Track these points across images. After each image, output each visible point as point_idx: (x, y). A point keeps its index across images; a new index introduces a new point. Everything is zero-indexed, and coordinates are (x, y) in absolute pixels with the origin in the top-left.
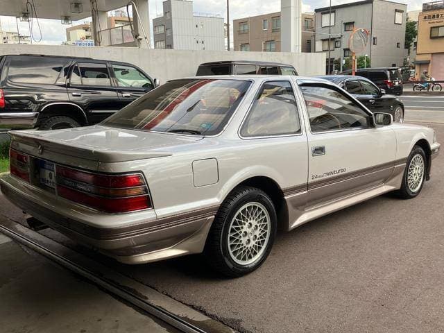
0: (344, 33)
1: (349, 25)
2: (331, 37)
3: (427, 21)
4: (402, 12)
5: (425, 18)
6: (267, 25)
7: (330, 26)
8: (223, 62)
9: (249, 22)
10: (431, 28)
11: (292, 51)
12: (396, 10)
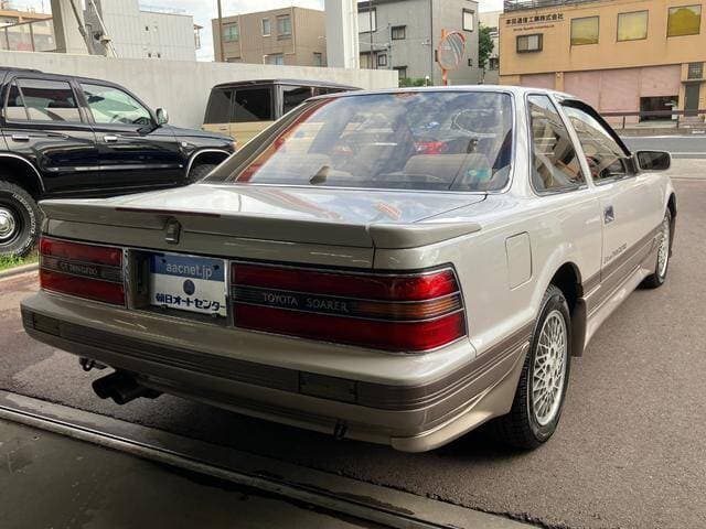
0: (393, 43)
1: (398, 30)
2: (374, 49)
3: (512, 27)
4: (472, 12)
5: (508, 22)
6: (269, 28)
7: (371, 32)
8: (258, 82)
9: (238, 23)
10: (518, 37)
11: (347, 65)
12: (464, 10)
